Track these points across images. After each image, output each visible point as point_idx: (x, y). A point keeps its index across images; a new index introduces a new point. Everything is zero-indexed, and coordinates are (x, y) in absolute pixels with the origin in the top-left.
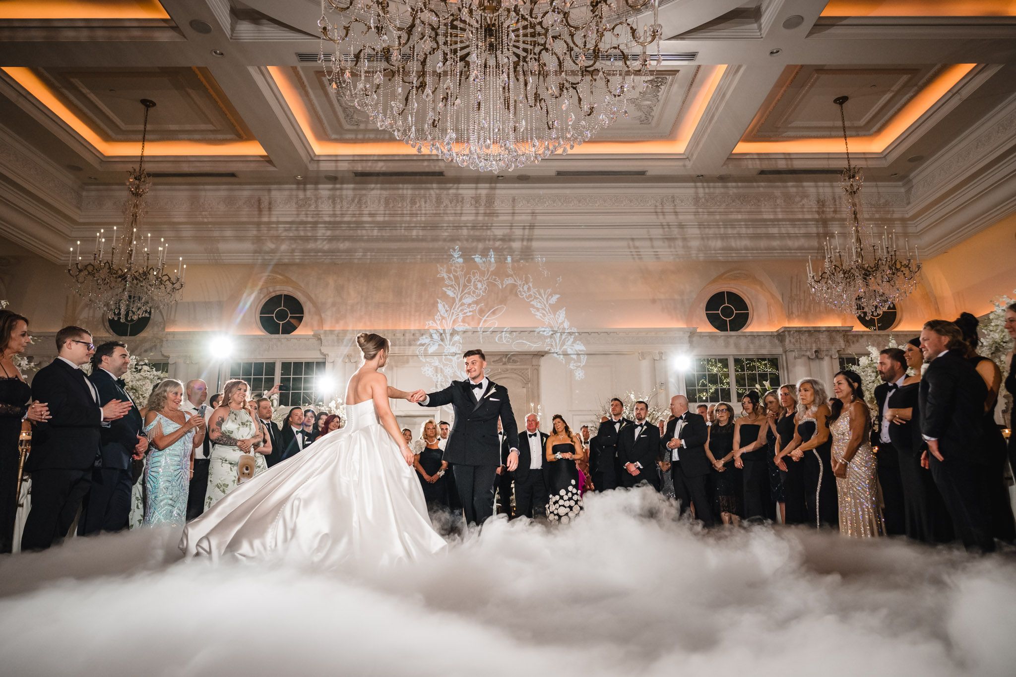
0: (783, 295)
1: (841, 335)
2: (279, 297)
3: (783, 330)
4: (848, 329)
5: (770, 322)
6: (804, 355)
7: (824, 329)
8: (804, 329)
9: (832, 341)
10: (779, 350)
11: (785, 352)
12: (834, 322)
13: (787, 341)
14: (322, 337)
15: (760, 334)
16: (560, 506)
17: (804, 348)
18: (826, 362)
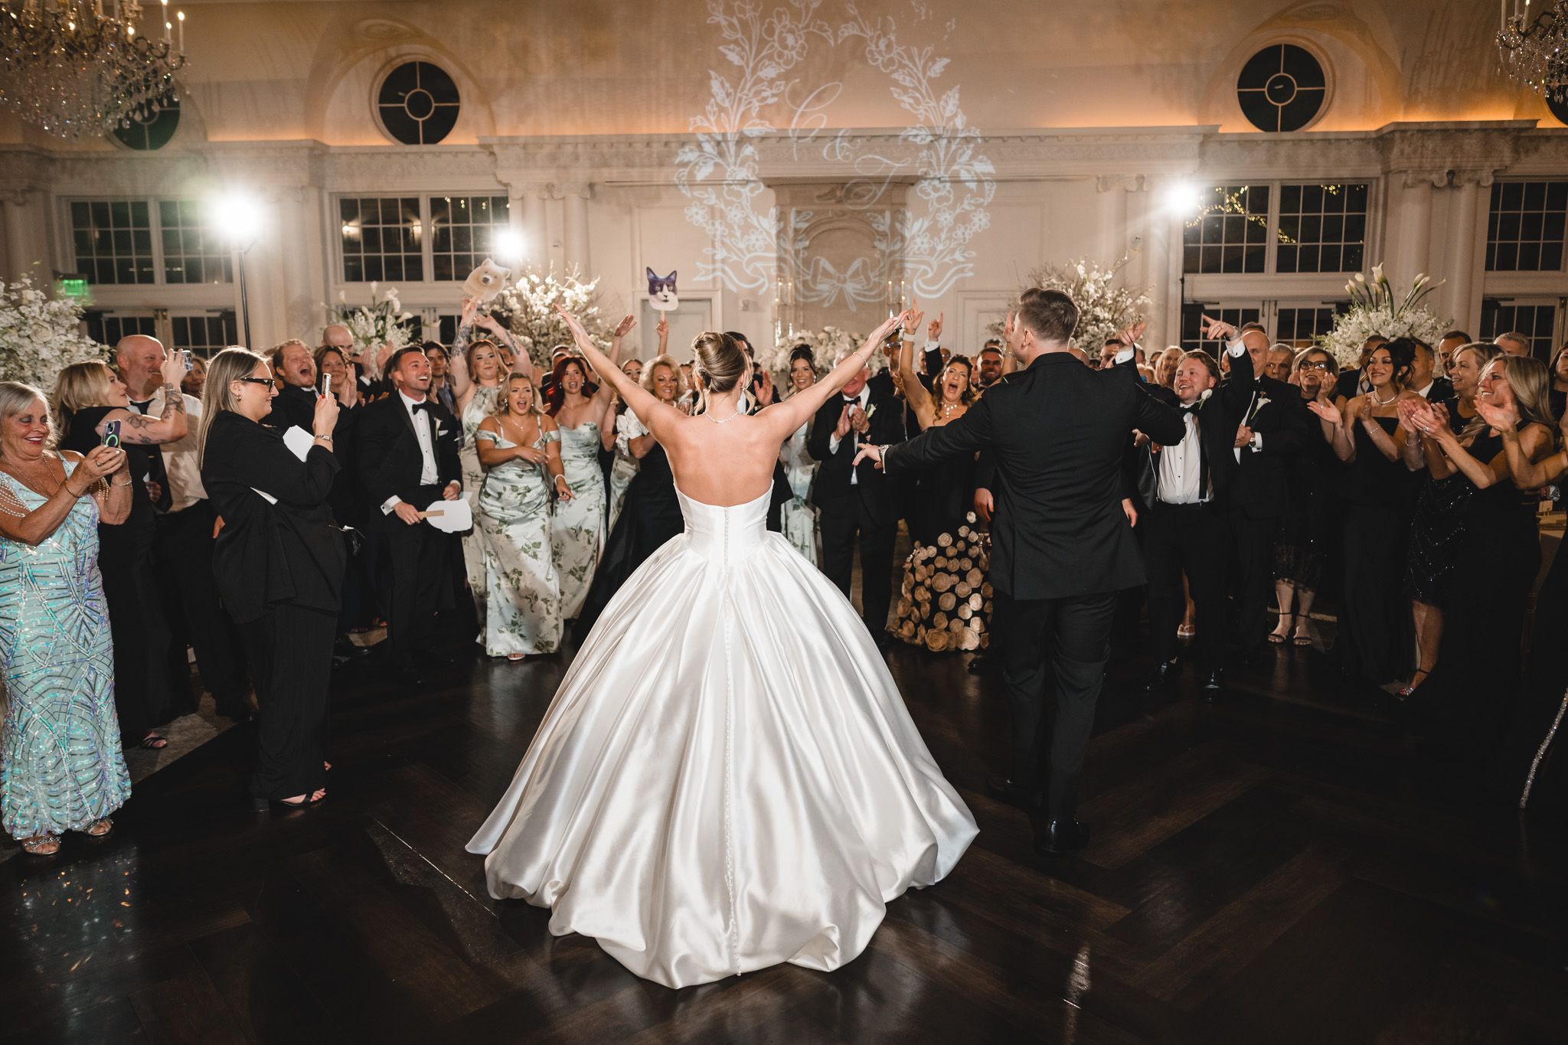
0: (1405, 52)
1: (1508, 138)
2: (411, 67)
3: (1392, 128)
4: (1527, 125)
5: (1366, 110)
6: (1423, 181)
7: (1477, 126)
8: (1435, 127)
9: (1488, 151)
10: (1374, 170)
11: (1387, 173)
12: (1501, 113)
13: (1396, 151)
14: (496, 150)
15: (1343, 137)
16: (937, 570)
17: (1427, 166)
18: (1464, 197)
